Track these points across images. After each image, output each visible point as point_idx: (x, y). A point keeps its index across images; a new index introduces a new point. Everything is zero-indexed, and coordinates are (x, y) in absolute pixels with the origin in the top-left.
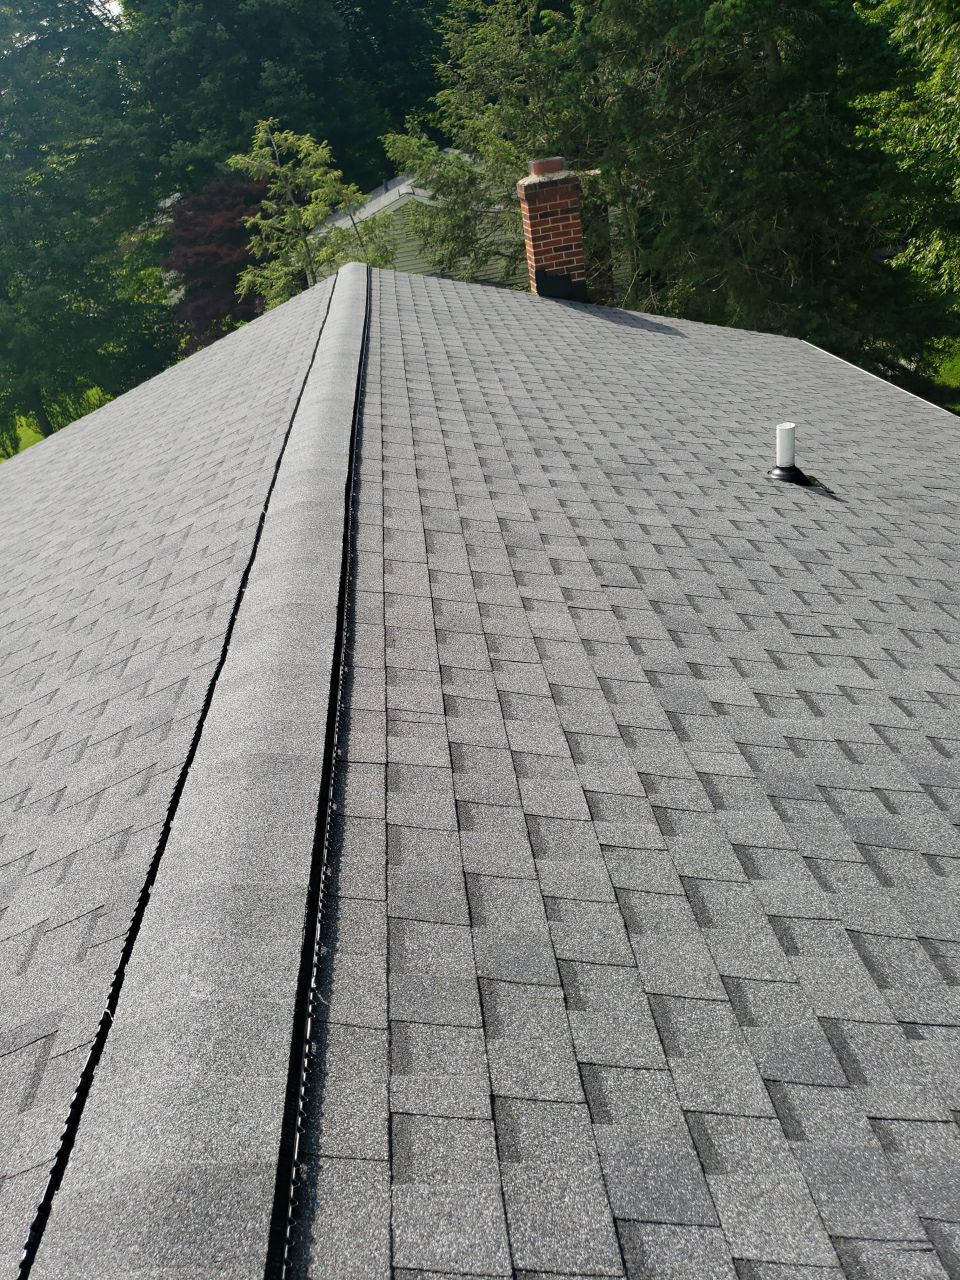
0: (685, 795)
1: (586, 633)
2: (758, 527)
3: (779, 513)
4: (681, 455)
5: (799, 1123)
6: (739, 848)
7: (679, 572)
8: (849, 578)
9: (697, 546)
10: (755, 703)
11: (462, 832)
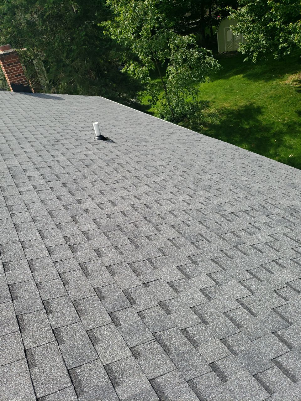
0: (79, 239)
1: (42, 198)
2: (93, 155)
3: (99, 150)
4: (68, 137)
5: (119, 321)
6: (96, 250)
7: (70, 173)
8: (120, 165)
9: (75, 164)
10: (97, 207)
11: (6, 273)
